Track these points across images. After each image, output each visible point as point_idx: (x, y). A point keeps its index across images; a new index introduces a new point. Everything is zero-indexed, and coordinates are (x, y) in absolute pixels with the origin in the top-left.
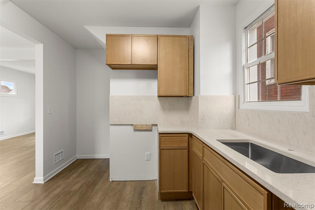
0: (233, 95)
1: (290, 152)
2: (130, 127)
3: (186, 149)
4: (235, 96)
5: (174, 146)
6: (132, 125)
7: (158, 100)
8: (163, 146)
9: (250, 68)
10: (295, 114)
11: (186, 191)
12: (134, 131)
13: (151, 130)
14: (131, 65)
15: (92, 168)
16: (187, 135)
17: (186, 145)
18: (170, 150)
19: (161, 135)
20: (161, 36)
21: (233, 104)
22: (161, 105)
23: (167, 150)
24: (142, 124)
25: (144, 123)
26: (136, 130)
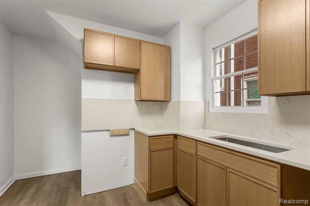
0: (203, 101)
1: (259, 140)
2: (106, 133)
3: (172, 149)
4: (205, 102)
5: (162, 147)
6: (109, 130)
7: (135, 104)
8: (153, 148)
9: (217, 80)
10: (258, 115)
11: (172, 186)
12: (110, 137)
13: (128, 135)
14: (113, 66)
15: (47, 187)
16: (172, 136)
17: (171, 145)
18: (158, 151)
19: (151, 138)
20: (144, 42)
21: (204, 108)
22: (139, 110)
23: (156, 152)
24: (119, 128)
25: (120, 127)
26: (112, 136)
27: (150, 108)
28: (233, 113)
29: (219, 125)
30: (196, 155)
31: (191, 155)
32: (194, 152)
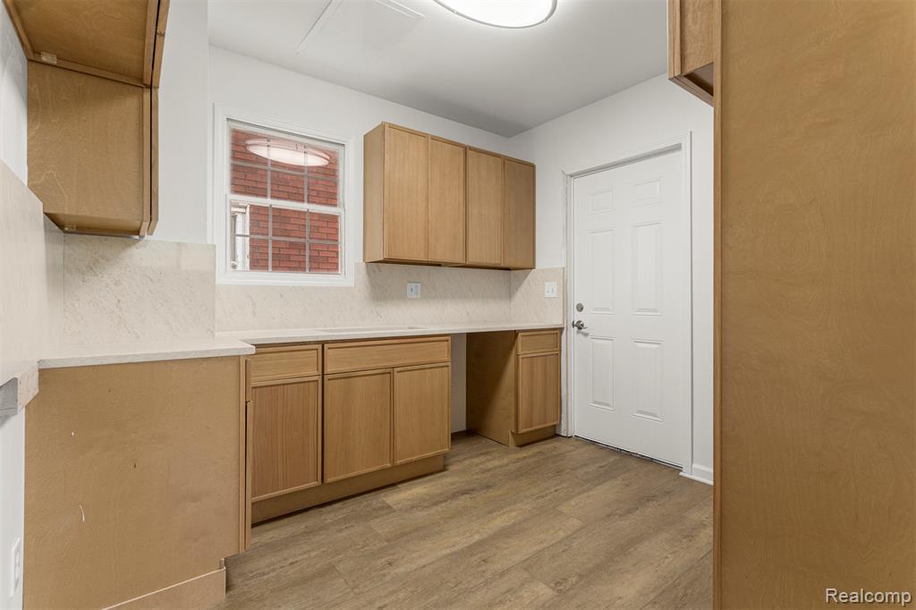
30: (323, 375)
31: (302, 385)
32: (316, 372)
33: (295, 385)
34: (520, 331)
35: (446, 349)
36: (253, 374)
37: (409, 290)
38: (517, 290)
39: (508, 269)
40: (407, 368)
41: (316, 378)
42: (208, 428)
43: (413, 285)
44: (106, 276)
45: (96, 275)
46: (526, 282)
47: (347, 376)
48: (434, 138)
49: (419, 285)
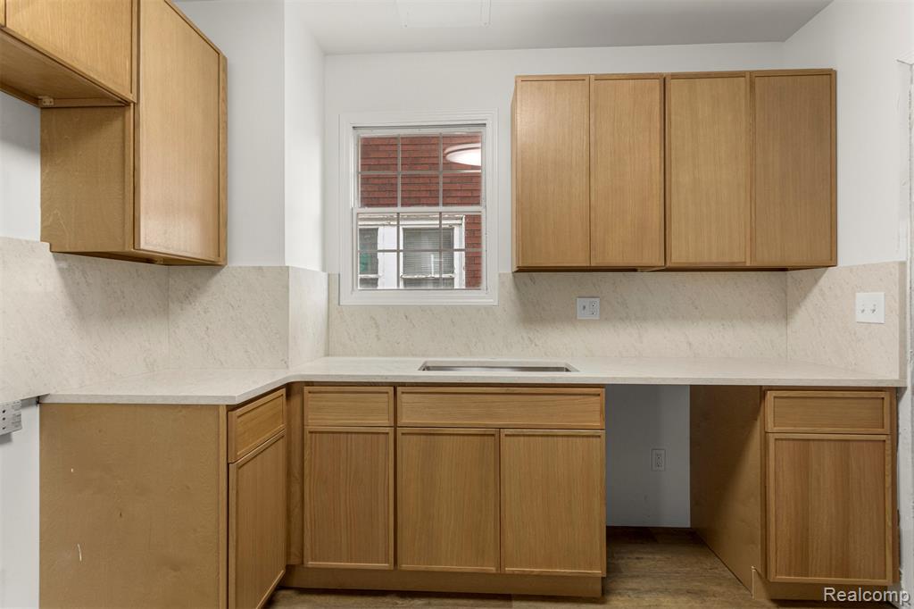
0: (324, 272)
3: (283, 437)
4: (329, 276)
5: (262, 439)
10: (479, 309)
16: (284, 390)
17: (282, 425)
18: (255, 460)
23: (251, 463)
27: (123, 292)
28: (420, 306)
29: (379, 339)
30: (395, 427)
31: (370, 436)
32: (386, 422)
33: (361, 436)
34: (771, 388)
35: (598, 408)
36: (310, 417)
37: (579, 308)
38: (798, 304)
39: (784, 269)
40: (520, 433)
41: (387, 430)
42: (188, 488)
43: (587, 302)
44: (197, 304)
45: (191, 304)
46: (816, 291)
47: (429, 432)
48: (599, 78)
49: (598, 300)
